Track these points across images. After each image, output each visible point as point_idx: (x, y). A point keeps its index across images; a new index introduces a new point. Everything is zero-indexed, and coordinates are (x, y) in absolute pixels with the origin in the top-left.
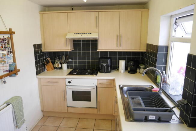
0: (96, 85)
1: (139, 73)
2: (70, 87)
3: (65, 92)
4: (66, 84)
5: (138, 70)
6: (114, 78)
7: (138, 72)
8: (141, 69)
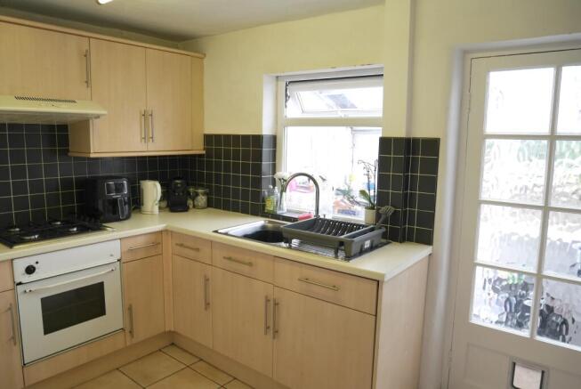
0: (119, 258)
1: (194, 207)
2: (33, 287)
3: (13, 310)
4: (17, 281)
5: (190, 202)
6: (164, 225)
7: (191, 206)
8: (199, 198)
